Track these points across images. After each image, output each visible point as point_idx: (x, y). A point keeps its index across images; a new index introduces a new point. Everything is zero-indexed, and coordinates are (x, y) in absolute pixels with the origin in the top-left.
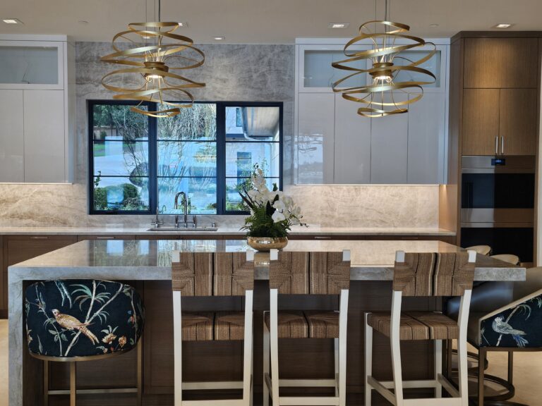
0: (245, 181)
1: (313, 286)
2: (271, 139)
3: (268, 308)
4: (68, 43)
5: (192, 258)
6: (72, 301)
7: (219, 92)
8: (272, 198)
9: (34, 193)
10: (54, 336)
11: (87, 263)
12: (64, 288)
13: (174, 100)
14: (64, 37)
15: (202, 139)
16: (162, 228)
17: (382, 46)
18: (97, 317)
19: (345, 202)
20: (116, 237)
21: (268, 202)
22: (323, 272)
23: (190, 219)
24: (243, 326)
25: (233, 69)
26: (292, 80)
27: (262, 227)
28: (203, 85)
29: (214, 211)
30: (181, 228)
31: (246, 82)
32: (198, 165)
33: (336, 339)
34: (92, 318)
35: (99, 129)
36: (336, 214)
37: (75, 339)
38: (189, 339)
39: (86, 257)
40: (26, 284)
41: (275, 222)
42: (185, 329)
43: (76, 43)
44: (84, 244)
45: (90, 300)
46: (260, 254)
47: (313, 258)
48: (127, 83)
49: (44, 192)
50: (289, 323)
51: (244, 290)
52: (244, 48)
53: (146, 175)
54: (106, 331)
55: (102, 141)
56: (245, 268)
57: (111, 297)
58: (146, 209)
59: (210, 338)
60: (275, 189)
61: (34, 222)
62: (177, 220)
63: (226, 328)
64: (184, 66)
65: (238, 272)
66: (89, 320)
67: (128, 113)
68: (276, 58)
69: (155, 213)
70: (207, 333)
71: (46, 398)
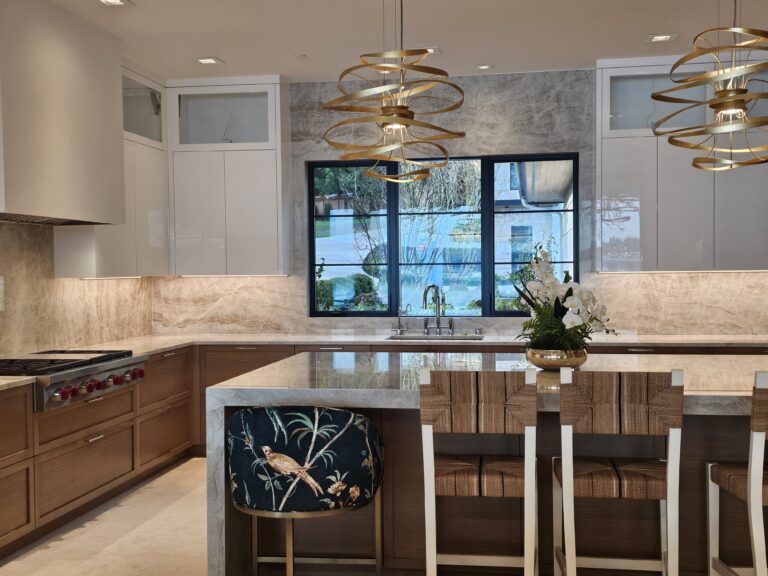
0: (523, 267)
1: (626, 422)
2: (561, 206)
3: (559, 454)
4: (282, 85)
5: (448, 379)
6: (288, 436)
7: (484, 143)
8: (562, 292)
9: (239, 289)
10: (265, 482)
11: (307, 383)
12: (277, 417)
13: (422, 157)
14: (276, 79)
15: (462, 209)
16: (406, 335)
17: (729, 64)
18: (321, 458)
19: (675, 297)
20: (345, 348)
21: (557, 299)
22: (640, 403)
23: (445, 323)
24: (523, 477)
25: (504, 110)
26: (592, 119)
27: (548, 334)
28: (462, 135)
29: (479, 312)
30: (432, 335)
31: (524, 125)
32: (456, 246)
33: (662, 502)
34: (314, 459)
35: (323, 199)
36: (661, 315)
37: (291, 487)
38: (446, 494)
39: (306, 376)
40: (231, 412)
41: (567, 327)
42: (439, 479)
43: (292, 85)
44: (302, 358)
45: (311, 434)
46: (545, 374)
47: (625, 381)
48: (358, 136)
49: (251, 287)
50: (591, 475)
51: (522, 426)
52: (521, 78)
53: (384, 262)
54: (333, 478)
55: (327, 216)
56: (523, 395)
57: (338, 431)
58: (385, 309)
59: (475, 493)
60: (567, 279)
61: (239, 328)
62: (426, 325)
63: (497, 480)
64: (436, 110)
65: (513, 400)
66: (310, 462)
67: (360, 177)
68: (567, 89)
69: (396, 315)
70: (470, 485)
71: (255, 567)
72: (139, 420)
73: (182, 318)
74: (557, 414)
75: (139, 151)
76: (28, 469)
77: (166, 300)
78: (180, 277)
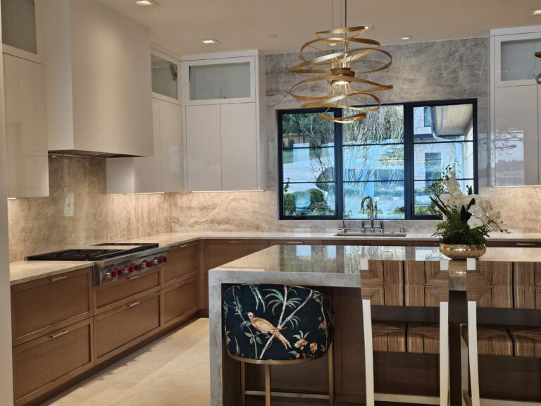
0: (434, 183)
1: (518, 299)
2: (462, 138)
3: (466, 321)
4: (259, 57)
5: (381, 266)
6: (266, 306)
7: (406, 93)
8: (467, 202)
9: (231, 200)
10: (250, 338)
11: (278, 268)
12: (258, 292)
13: (360, 104)
14: (255, 52)
15: (388, 141)
16: (349, 233)
18: (289, 322)
20: (304, 242)
21: (463, 207)
22: (529, 285)
23: (377, 224)
24: (438, 339)
25: (421, 68)
26: (487, 73)
27: (456, 233)
28: (390, 87)
29: (403, 216)
30: (368, 233)
31: (436, 79)
32: (384, 168)
34: (285, 323)
35: (288, 137)
37: (268, 342)
38: (380, 350)
39: (277, 262)
40: (225, 287)
41: (472, 227)
42: (376, 339)
43: (267, 56)
44: (275, 249)
45: (282, 305)
46: (455, 263)
47: (517, 269)
48: (313, 91)
49: (239, 199)
50: (491, 338)
51: (438, 301)
52: (433, 45)
53: (331, 180)
54: (298, 336)
55: (291, 148)
56: (438, 278)
57: (301, 303)
58: (332, 214)
59: (403, 349)
60: (470, 193)
61: (231, 227)
62: (363, 225)
63: (419, 340)
64: (370, 70)
65: (431, 282)
66: (281, 324)
67: (314, 120)
68: (468, 52)
69: (341, 218)
70: (399, 344)
71: (243, 397)
72: (163, 292)
73: (192, 221)
74: (465, 292)
75: (162, 106)
76: (89, 325)
77: (181, 208)
78: (191, 192)
